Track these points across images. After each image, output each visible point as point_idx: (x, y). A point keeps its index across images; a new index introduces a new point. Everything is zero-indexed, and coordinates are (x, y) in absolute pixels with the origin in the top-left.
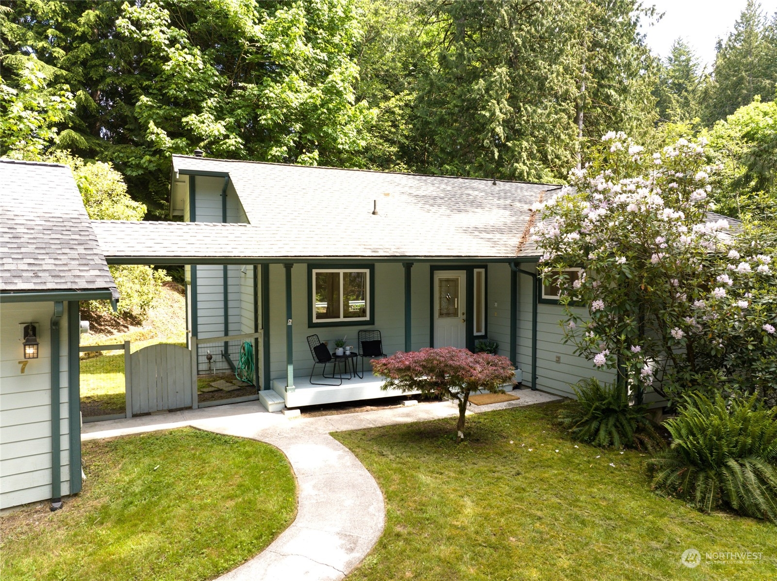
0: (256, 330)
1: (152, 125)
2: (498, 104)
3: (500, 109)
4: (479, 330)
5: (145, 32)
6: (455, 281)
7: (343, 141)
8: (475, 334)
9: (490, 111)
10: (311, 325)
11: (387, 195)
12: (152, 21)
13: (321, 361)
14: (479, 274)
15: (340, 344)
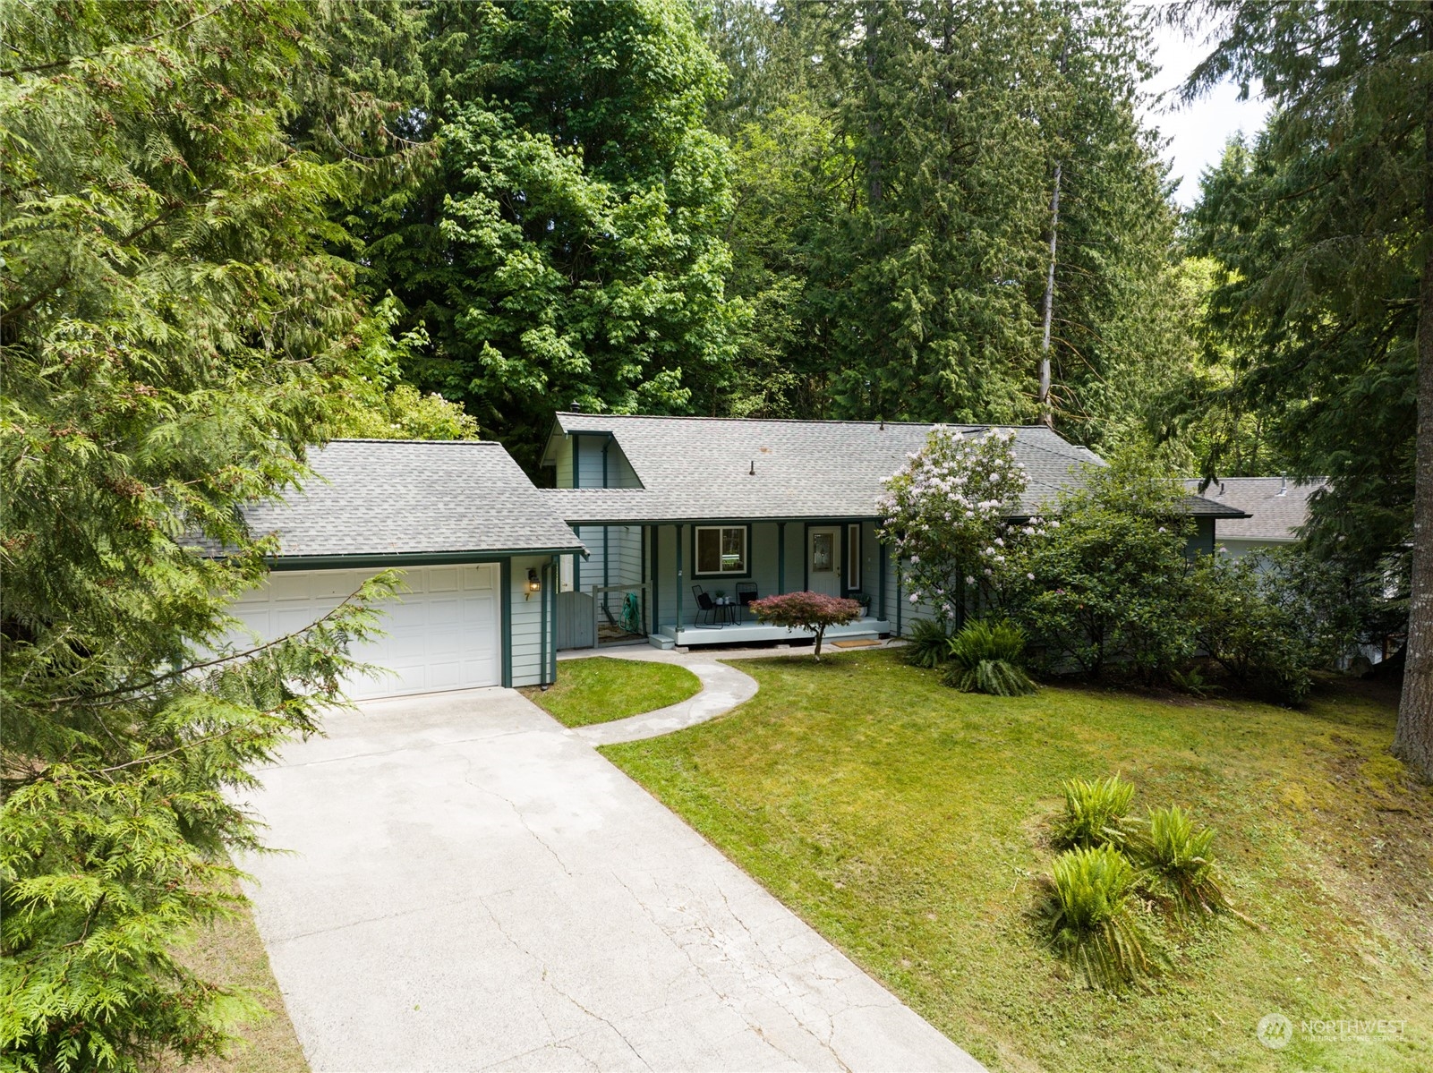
0: (644, 581)
1: (486, 344)
2: (915, 292)
3: (917, 299)
4: (853, 585)
5: (474, 232)
6: (831, 536)
7: (710, 351)
8: (850, 588)
9: (904, 301)
10: (694, 577)
11: (765, 450)
12: (482, 217)
13: (704, 608)
14: (854, 529)
15: (720, 594)
